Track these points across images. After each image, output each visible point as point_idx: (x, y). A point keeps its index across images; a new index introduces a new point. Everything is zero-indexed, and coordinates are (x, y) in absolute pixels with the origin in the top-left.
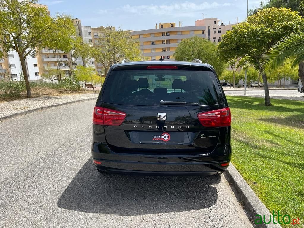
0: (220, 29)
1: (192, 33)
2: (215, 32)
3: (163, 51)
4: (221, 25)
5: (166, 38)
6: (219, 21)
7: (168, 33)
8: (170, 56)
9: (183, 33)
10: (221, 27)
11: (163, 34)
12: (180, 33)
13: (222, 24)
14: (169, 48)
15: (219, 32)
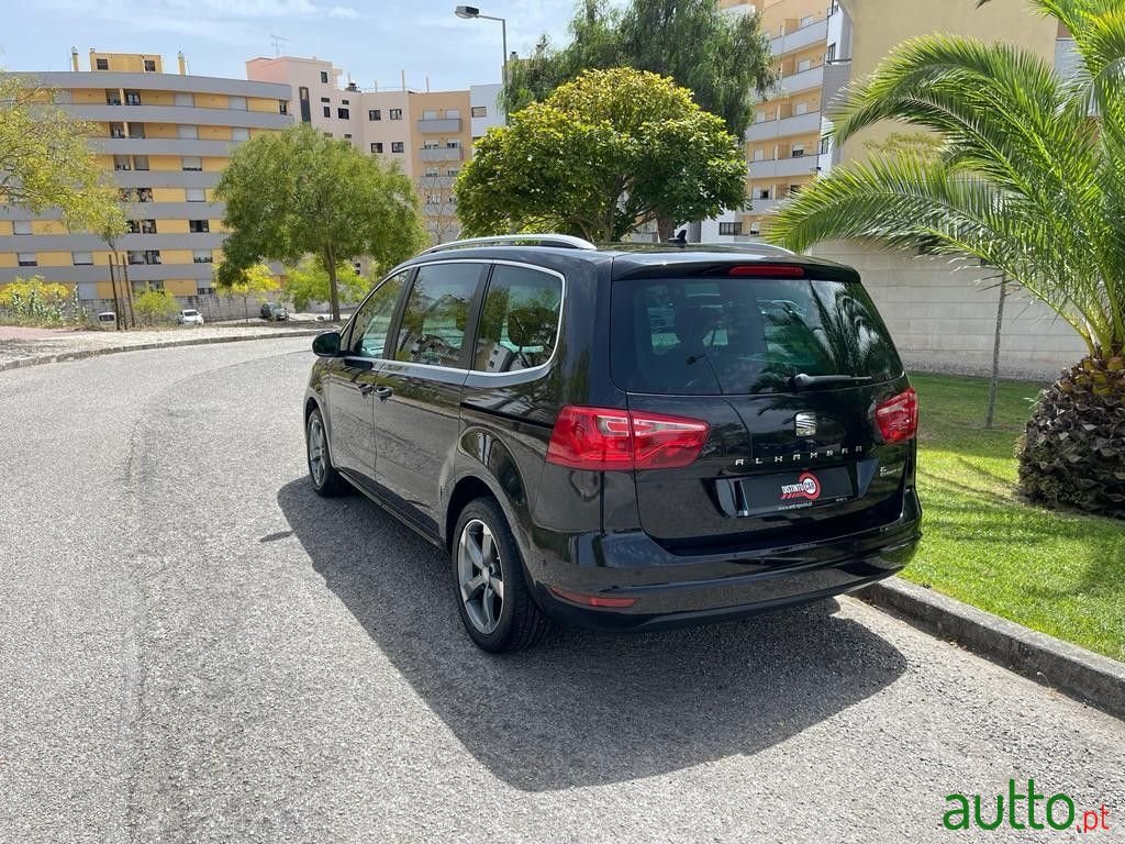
0: (345, 102)
1: (240, 104)
2: (327, 112)
3: (118, 167)
4: (348, 89)
5: (125, 114)
6: (340, 72)
7: (134, 97)
8: (150, 190)
9: (199, 101)
10: (349, 96)
11: (111, 97)
12: (187, 101)
13: (352, 87)
14: (146, 156)
15: (343, 114)
